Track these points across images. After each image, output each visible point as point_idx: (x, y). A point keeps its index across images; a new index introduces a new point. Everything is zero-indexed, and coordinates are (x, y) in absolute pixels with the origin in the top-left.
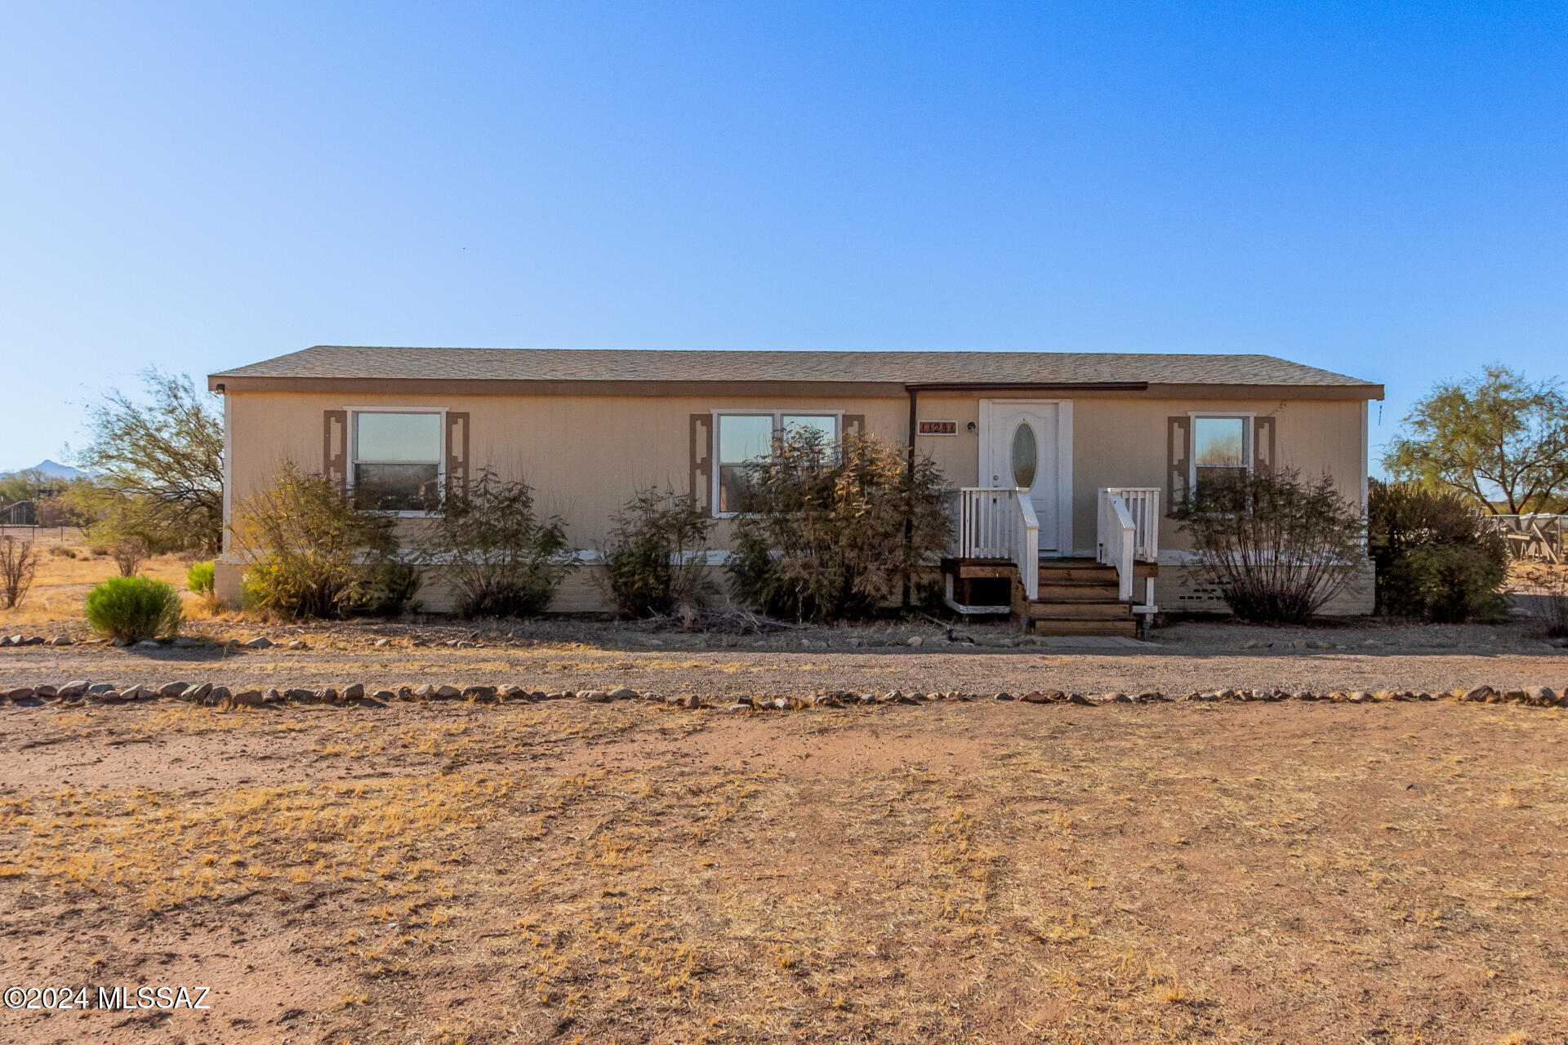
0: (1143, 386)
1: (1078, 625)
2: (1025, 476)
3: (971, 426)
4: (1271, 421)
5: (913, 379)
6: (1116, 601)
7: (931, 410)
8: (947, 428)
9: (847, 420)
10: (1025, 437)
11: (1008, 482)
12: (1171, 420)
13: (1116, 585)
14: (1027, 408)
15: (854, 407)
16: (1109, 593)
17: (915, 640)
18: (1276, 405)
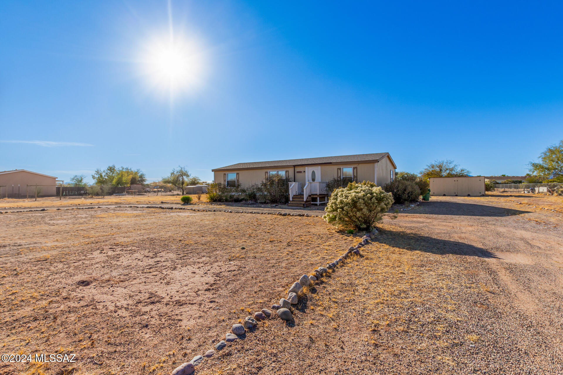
0: (331, 163)
1: (294, 205)
2: (313, 180)
3: (304, 172)
4: (356, 168)
5: (294, 164)
6: (303, 201)
7: (298, 169)
8: (301, 172)
9: (286, 172)
10: (313, 173)
11: (311, 181)
12: (338, 169)
13: (303, 198)
14: (314, 168)
15: (287, 169)
16: (302, 200)
17: (263, 206)
18: (357, 165)
